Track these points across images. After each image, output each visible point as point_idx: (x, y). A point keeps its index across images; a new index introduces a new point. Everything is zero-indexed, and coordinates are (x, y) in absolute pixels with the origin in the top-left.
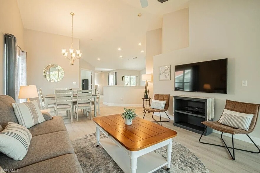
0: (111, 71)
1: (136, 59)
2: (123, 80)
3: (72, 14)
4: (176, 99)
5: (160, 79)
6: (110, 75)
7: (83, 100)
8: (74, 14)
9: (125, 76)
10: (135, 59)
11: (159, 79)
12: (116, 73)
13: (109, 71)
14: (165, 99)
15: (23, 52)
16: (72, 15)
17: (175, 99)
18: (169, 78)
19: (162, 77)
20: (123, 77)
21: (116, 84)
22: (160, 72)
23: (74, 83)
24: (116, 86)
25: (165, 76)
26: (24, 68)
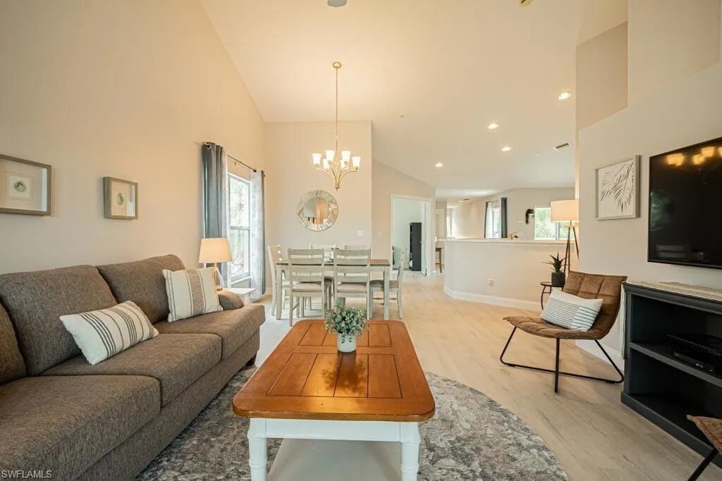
0: (491, 196)
1: (566, 147)
2: (527, 222)
3: (337, 65)
4: (633, 295)
5: (601, 216)
6: (490, 210)
7: (347, 275)
8: (340, 66)
9: (537, 210)
10: (560, 149)
11: (597, 216)
12: (504, 201)
13: (487, 197)
14: (606, 293)
15: (255, 171)
16: (337, 68)
17: (630, 296)
18: (630, 210)
19: (609, 208)
20: (529, 211)
21: (504, 234)
22: (600, 189)
23: (360, 233)
24: (505, 240)
25: (620, 201)
26: (257, 203)
